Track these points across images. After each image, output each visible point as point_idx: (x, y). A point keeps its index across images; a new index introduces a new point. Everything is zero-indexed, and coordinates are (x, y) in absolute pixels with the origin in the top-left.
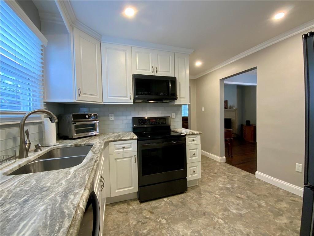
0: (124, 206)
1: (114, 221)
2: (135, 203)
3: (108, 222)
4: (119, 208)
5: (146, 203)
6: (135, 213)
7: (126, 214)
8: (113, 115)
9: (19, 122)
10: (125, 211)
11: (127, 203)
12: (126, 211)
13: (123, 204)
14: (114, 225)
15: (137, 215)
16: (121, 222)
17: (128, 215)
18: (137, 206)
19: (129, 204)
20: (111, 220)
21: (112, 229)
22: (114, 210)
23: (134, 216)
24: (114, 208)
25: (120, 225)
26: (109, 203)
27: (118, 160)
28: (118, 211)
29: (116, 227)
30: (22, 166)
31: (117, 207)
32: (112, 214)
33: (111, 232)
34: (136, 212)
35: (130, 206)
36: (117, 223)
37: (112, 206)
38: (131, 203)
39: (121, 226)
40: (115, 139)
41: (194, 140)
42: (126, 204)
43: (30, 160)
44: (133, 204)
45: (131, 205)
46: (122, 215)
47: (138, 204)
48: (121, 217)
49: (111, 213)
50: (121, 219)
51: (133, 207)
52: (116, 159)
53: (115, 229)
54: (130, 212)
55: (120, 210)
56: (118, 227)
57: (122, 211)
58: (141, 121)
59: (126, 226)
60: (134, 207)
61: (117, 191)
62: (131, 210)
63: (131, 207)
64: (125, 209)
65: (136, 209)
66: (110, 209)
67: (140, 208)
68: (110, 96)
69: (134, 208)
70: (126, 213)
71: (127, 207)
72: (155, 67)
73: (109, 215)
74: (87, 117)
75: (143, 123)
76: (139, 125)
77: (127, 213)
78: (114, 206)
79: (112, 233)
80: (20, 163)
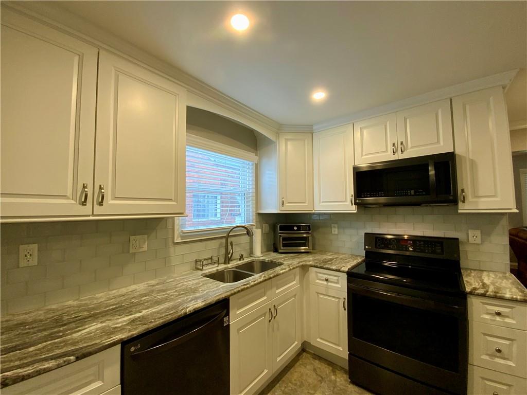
0: (327, 370)
1: (302, 375)
2: (344, 377)
3: (296, 372)
4: (319, 366)
5: (360, 388)
6: (332, 389)
7: (320, 381)
8: (336, 225)
9: (225, 235)
10: (322, 375)
11: (333, 368)
12: (323, 377)
13: (326, 366)
14: (299, 380)
15: (331, 393)
16: (307, 384)
17: (321, 383)
18: (343, 382)
19: (334, 372)
20: (300, 372)
21: (294, 382)
22: (312, 364)
23: (327, 390)
24: (312, 362)
25: (304, 386)
26: (313, 352)
27: (320, 296)
28: (315, 370)
29: (298, 384)
30: (220, 270)
31: (317, 363)
32: (306, 367)
33: (290, 384)
34: (334, 388)
35: (333, 375)
36: (303, 381)
37: (313, 358)
38: (338, 372)
39: (304, 388)
40: (316, 265)
41: (498, 314)
42: (331, 368)
43: (228, 267)
44: (339, 375)
45: (335, 375)
46: (315, 376)
47: (346, 381)
48: (312, 379)
49: (305, 365)
50: (310, 381)
51: (336, 378)
52: (318, 293)
53: (296, 384)
54: (327, 382)
55: (318, 370)
56: (300, 386)
57: (319, 373)
58: (379, 240)
59: (308, 392)
60: (338, 380)
61: (319, 340)
62: (330, 381)
63: (333, 377)
64: (325, 374)
65: (338, 384)
66: (309, 360)
67: (344, 387)
68: (323, 202)
69: (336, 381)
70: (320, 378)
71: (330, 373)
72: (399, 144)
73: (303, 365)
74: (296, 228)
75: (383, 246)
76: (376, 248)
77: (322, 380)
78: (316, 359)
79: (290, 386)
80: (219, 268)
